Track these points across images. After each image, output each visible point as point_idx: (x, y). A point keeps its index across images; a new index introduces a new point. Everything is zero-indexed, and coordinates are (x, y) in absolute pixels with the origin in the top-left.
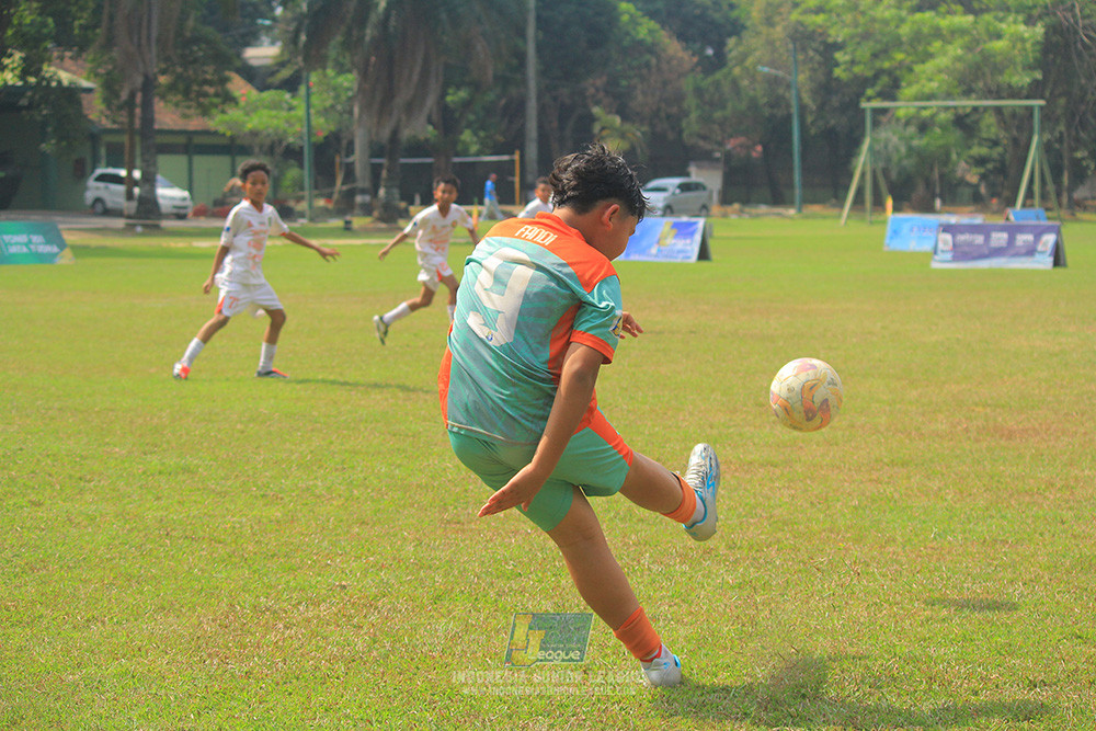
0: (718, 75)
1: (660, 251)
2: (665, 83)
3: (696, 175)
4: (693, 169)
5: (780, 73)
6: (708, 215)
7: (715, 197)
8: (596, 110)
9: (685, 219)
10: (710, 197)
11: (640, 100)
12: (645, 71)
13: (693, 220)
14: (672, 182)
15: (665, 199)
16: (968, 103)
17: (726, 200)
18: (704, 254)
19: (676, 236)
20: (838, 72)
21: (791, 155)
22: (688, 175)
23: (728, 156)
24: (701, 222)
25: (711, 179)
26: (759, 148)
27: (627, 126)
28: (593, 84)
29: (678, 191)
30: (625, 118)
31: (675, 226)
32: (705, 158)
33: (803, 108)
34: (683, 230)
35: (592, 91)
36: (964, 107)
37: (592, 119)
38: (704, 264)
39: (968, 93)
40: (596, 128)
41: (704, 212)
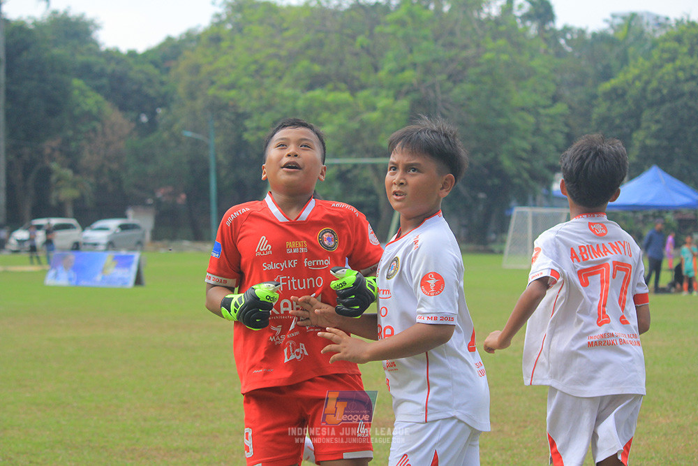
0: (151, 138)
1: (103, 279)
2: (108, 145)
3: (132, 217)
4: (130, 213)
5: (200, 137)
6: (142, 250)
7: (148, 236)
8: (54, 166)
9: (123, 252)
10: (143, 235)
11: (88, 158)
12: (92, 135)
13: (131, 254)
14: (113, 224)
15: (109, 237)
16: (350, 161)
17: (156, 236)
18: (139, 281)
19: (117, 266)
20: (246, 136)
21: (208, 200)
22: (124, 216)
23: (158, 203)
24: (136, 255)
25: (144, 221)
26: (183, 196)
27: (78, 178)
28: (50, 145)
29: (119, 231)
30: (76, 172)
31: (116, 258)
32: (139, 203)
33: (218, 165)
34: (123, 262)
35: (48, 151)
36: (346, 164)
37: (48, 172)
38: (139, 289)
39: (350, 153)
40: (53, 178)
41: (139, 247)
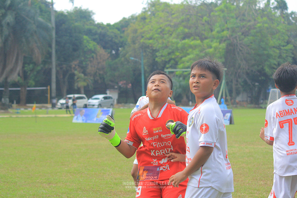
0: (117, 60)
1: (97, 120)
2: (98, 63)
3: (109, 94)
4: (108, 92)
5: (137, 60)
6: (113, 108)
8: (76, 72)
9: (105, 109)
10: (114, 101)
11: (90, 69)
12: (92, 59)
13: (108, 109)
14: (101, 97)
15: (99, 102)
17: (119, 102)
19: (103, 115)
20: (157, 59)
21: (141, 87)
22: (106, 94)
23: (120, 88)
24: (111, 110)
25: (114, 95)
26: (130, 85)
27: (86, 77)
28: (74, 63)
29: (103, 99)
30: (85, 75)
31: (102, 111)
32: (112, 88)
33: (145, 71)
34: (105, 113)
35: (74, 66)
37: (73, 75)
40: (76, 77)
41: (112, 106)
